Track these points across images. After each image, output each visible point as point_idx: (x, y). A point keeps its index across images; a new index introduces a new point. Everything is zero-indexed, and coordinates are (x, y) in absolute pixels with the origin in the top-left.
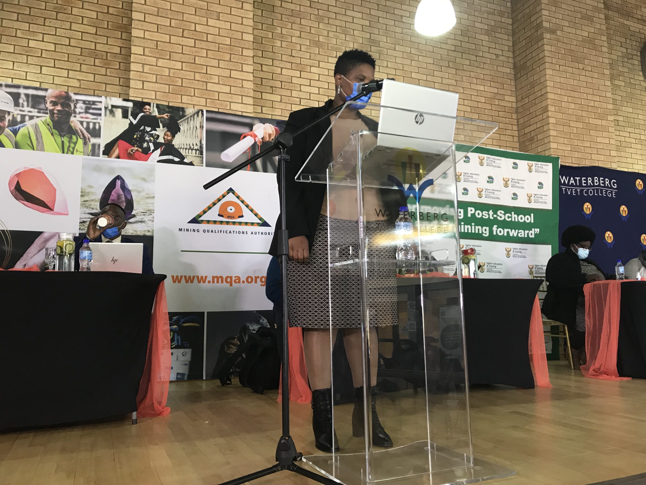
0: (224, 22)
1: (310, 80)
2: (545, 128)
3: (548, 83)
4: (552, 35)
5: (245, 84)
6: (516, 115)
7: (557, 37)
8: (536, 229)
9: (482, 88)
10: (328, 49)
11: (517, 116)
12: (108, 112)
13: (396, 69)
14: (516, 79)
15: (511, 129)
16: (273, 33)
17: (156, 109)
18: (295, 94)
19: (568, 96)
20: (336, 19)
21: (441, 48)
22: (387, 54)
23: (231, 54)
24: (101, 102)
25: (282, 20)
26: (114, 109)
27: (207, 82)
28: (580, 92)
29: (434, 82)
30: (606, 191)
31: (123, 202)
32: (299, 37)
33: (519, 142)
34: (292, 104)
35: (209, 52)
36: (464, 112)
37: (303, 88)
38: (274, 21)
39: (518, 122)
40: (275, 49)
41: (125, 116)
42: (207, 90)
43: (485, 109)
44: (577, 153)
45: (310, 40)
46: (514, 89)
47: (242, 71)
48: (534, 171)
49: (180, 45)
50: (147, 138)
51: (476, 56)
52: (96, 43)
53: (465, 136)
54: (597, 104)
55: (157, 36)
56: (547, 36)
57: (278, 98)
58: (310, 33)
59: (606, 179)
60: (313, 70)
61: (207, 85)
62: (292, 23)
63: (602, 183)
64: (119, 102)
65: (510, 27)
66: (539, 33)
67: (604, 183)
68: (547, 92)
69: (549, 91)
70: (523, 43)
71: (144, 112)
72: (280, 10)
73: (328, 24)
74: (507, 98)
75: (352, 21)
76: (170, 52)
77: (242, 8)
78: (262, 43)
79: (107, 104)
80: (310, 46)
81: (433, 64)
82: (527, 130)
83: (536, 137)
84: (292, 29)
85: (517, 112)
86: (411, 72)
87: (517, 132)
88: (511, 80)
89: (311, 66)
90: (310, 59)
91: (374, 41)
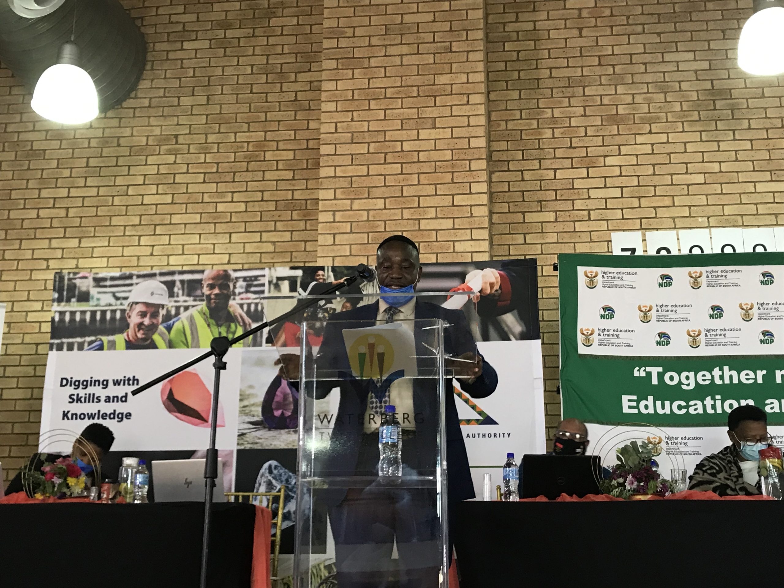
0: (442, 130)
1: (605, 177)
5: (476, 211)
10: (634, 123)
12: (272, 287)
16: (538, 120)
18: (579, 204)
20: (646, 72)
22: (748, 108)
23: (453, 173)
24: (264, 276)
25: (552, 97)
26: (280, 282)
27: (419, 220)
31: (290, 403)
32: (582, 116)
34: (574, 222)
35: (422, 176)
37: (593, 194)
38: (540, 101)
40: (543, 143)
41: (293, 288)
42: (419, 230)
45: (601, 116)
47: (471, 193)
49: (381, 175)
50: (320, 315)
52: (293, 191)
55: (351, 171)
57: (551, 217)
58: (601, 105)
60: (610, 161)
61: (419, 224)
62: (569, 98)
64: (284, 271)
71: (316, 280)
72: (550, 83)
73: (633, 83)
75: (676, 69)
76: (369, 188)
77: (468, 103)
78: (521, 139)
79: (272, 277)
80: (602, 125)
84: (570, 106)
89: (605, 157)
90: (603, 145)
91: (721, 91)
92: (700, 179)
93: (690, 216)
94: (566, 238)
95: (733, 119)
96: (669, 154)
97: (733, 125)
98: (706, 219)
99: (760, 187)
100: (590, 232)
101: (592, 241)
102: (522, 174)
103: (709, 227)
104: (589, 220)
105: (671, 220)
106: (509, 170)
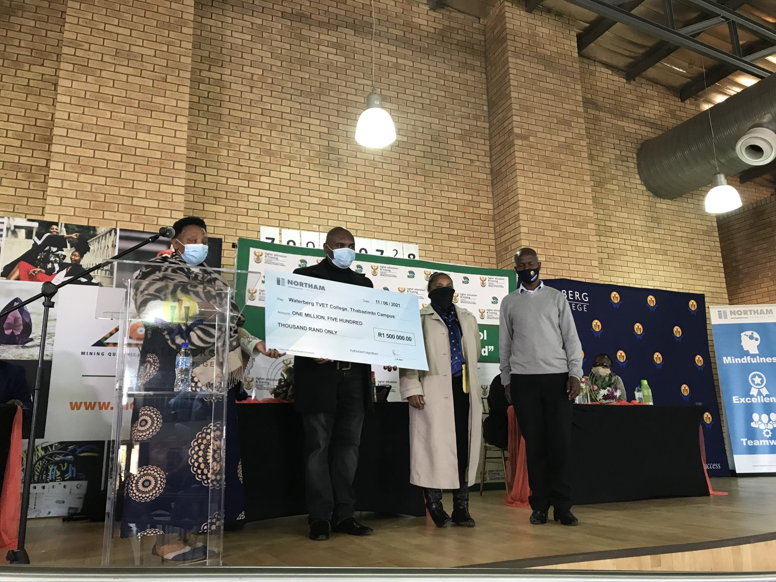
0: (154, 136)
1: (260, 189)
2: (518, 238)
3: (520, 191)
4: (524, 142)
5: (175, 198)
6: (493, 223)
7: (529, 143)
8: (490, 347)
9: (454, 195)
10: (281, 158)
11: (494, 224)
12: (10, 233)
13: (356, 178)
14: (493, 185)
15: (487, 237)
16: (218, 142)
17: (64, 229)
18: (241, 204)
19: (542, 204)
20: (290, 126)
21: (408, 154)
22: (347, 162)
23: (161, 168)
24: (3, 223)
25: (229, 128)
26: (17, 230)
27: (132, 197)
28: (556, 200)
29: (400, 191)
30: (576, 305)
31: (20, 325)
32: (248, 146)
33: (496, 251)
34: (237, 215)
35: (137, 166)
36: (433, 220)
37: (251, 198)
38: (221, 129)
39: (495, 230)
40: (221, 159)
41: (29, 235)
42: (132, 205)
43: (457, 217)
44: (552, 263)
45: (260, 148)
46: (491, 196)
47: (173, 185)
48: (487, 285)
49: (104, 159)
50: (52, 259)
51: (448, 162)
52: (19, 156)
53: (433, 245)
54: (575, 212)
55: (79, 152)
56: (518, 142)
57: (222, 209)
58: (261, 141)
59: (576, 292)
60: (263, 179)
61: (132, 200)
62: (240, 132)
63: (571, 297)
64: (22, 222)
65: (487, 131)
66: (511, 139)
67: (574, 296)
68: (519, 200)
69: (520, 199)
70: (499, 148)
71: (50, 232)
72: (228, 119)
73: (281, 131)
74: (482, 205)
75: (308, 128)
76: (94, 167)
77: (176, 121)
78: (206, 153)
79: (10, 224)
80: (260, 154)
81: (399, 171)
82: (503, 239)
83: (510, 247)
84: (240, 137)
85: (494, 220)
86: (374, 180)
87: (494, 241)
88: (487, 186)
89: (260, 176)
90: (260, 168)
91: (333, 149)
92: (316, 201)
93: (308, 223)
94: (231, 225)
95: (338, 167)
96: (300, 182)
97: (338, 171)
98: (318, 226)
99: (350, 212)
100: (247, 223)
101: (247, 230)
102: (205, 177)
103: (319, 231)
104: (247, 215)
105: (297, 224)
106: (195, 172)
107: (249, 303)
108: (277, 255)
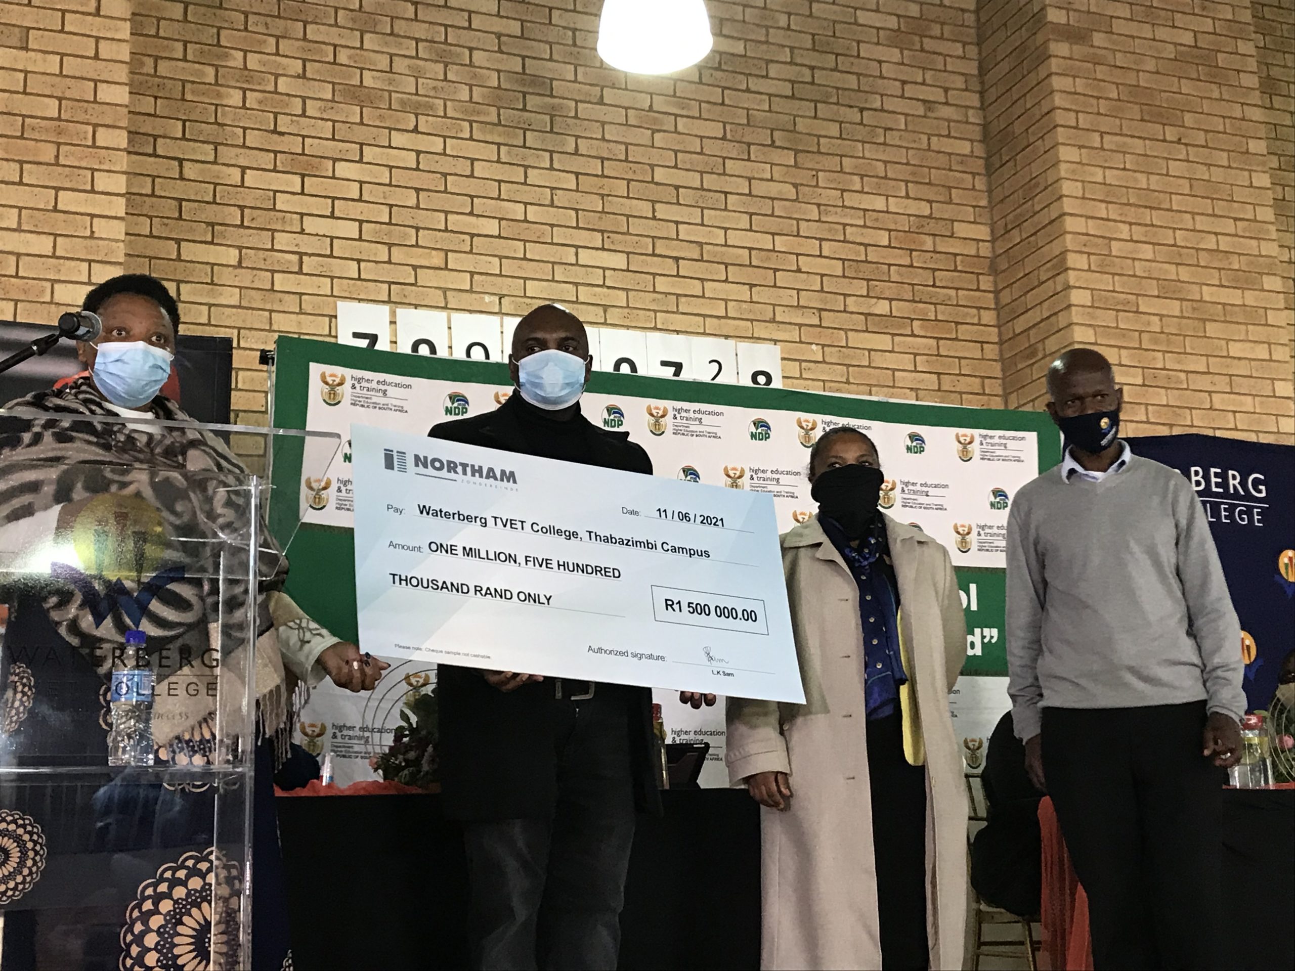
0: (40, 55)
1: (334, 199)
2: (1062, 320)
3: (1067, 188)
4: (1075, 47)
5: (102, 228)
6: (991, 278)
7: (1092, 50)
8: (986, 631)
9: (879, 203)
10: (390, 109)
11: (995, 283)
13: (603, 160)
14: (990, 171)
15: (976, 321)
16: (217, 67)
18: (283, 241)
19: (1131, 224)
20: (416, 19)
21: (748, 90)
22: (576, 117)
23: (59, 144)
25: (246, 29)
28: (1170, 210)
29: (726, 193)
30: (1231, 509)
32: (298, 77)
33: (1002, 360)
34: (273, 272)
36: (822, 275)
37: (310, 225)
38: (223, 33)
39: (997, 300)
40: (223, 115)
43: (890, 265)
44: (1163, 391)
45: (334, 84)
46: (984, 203)
47: (93, 191)
48: (977, 455)
51: (862, 110)
53: (823, 346)
54: (1225, 244)
56: (1060, 48)
57: (232, 256)
58: (335, 63)
59: (1231, 472)
60: (343, 169)
62: (278, 38)
63: (1218, 485)
66: (1040, 38)
67: (1224, 484)
68: (1064, 214)
70: (1005, 66)
73: (392, 34)
74: (961, 230)
75: (466, 24)
77: (97, 13)
78: (183, 99)
80: (333, 101)
81: (724, 138)
82: (1020, 325)
83: (1040, 346)
84: (277, 54)
85: (994, 270)
86: (652, 166)
87: (996, 330)
88: (974, 174)
89: (335, 160)
90: (333, 139)
91: (536, 80)
92: (492, 227)
93: (471, 291)
94: (256, 299)
95: (551, 131)
96: (445, 175)
97: (551, 142)
98: (496, 299)
99: (585, 257)
100: (301, 294)
101: (301, 313)
102: (181, 166)
103: (500, 313)
104: (300, 272)
105: (440, 293)
106: (155, 155)
107: (309, 516)
108: (384, 383)
